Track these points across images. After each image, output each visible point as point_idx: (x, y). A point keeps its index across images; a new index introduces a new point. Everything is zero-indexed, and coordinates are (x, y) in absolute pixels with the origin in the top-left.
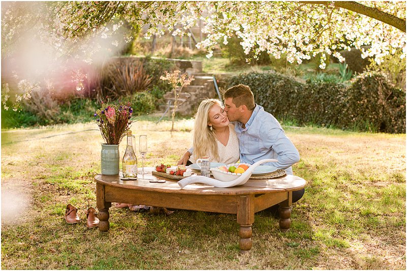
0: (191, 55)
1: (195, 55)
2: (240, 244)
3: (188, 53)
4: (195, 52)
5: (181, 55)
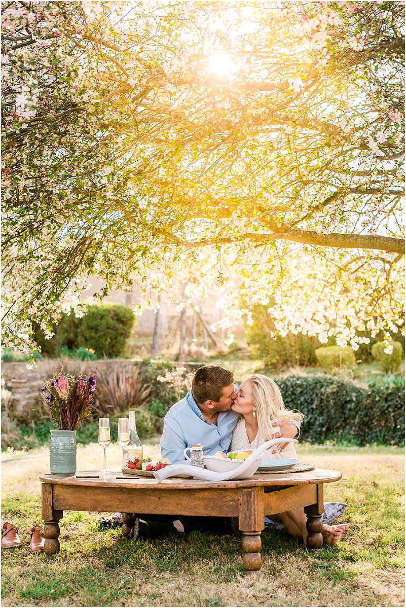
0: (207, 357)
1: (212, 358)
2: (245, 563)
3: (201, 354)
4: (212, 353)
5: (192, 357)
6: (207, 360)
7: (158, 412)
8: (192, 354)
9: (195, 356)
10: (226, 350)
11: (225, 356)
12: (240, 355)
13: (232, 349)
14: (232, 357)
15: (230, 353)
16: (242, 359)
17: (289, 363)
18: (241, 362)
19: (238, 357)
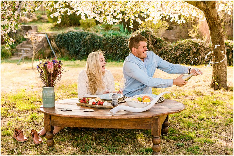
0: (29, 22)
1: (31, 22)
3: (26, 21)
4: (30, 20)
5: (22, 22)
6: (29, 23)
7: (12, 47)
8: (22, 21)
9: (24, 22)
10: (36, 18)
11: (36, 21)
12: (42, 21)
13: (39, 18)
15: (38, 20)
16: (44, 22)
17: (65, 25)
18: (43, 24)
19: (41, 21)
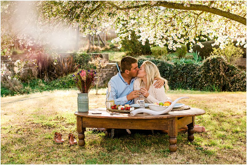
0: (101, 51)
1: (103, 51)
3: (98, 49)
4: (103, 49)
5: (95, 50)
8: (94, 49)
9: (96, 50)
10: (109, 47)
11: (108, 50)
12: (115, 49)
13: (111, 47)
14: (111, 51)
15: (110, 49)
16: (116, 51)
17: (137, 53)
